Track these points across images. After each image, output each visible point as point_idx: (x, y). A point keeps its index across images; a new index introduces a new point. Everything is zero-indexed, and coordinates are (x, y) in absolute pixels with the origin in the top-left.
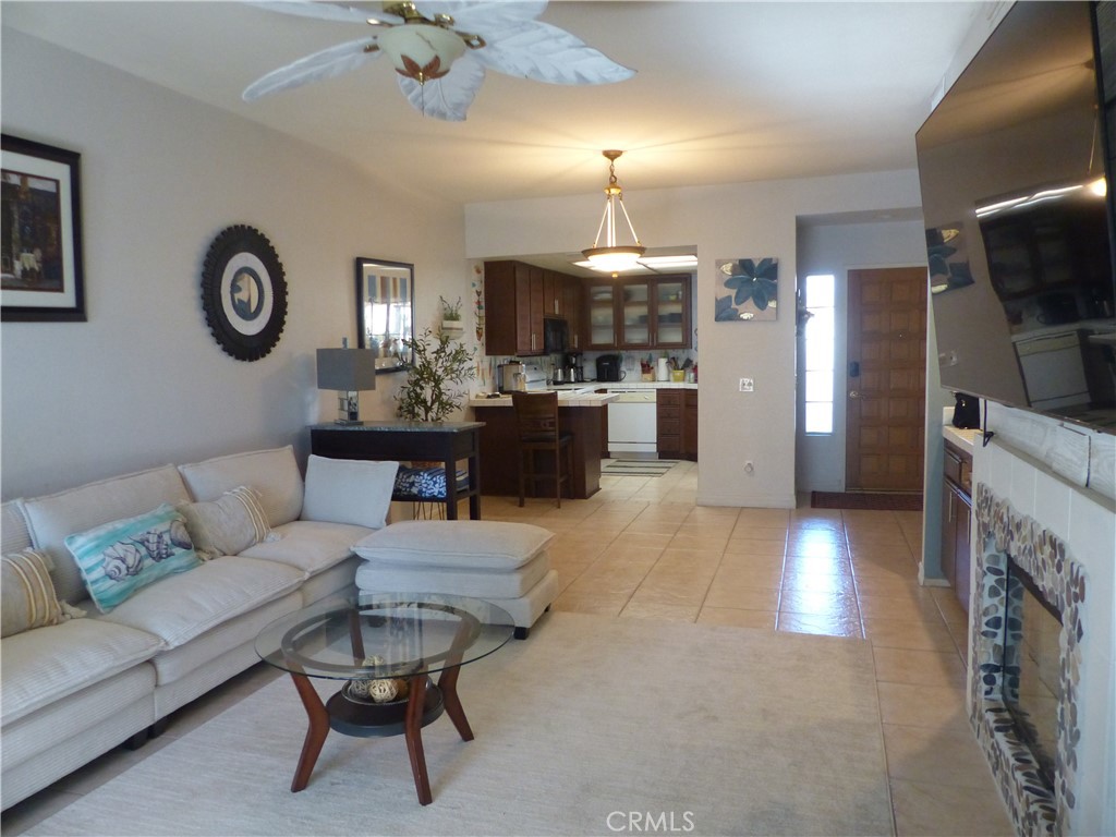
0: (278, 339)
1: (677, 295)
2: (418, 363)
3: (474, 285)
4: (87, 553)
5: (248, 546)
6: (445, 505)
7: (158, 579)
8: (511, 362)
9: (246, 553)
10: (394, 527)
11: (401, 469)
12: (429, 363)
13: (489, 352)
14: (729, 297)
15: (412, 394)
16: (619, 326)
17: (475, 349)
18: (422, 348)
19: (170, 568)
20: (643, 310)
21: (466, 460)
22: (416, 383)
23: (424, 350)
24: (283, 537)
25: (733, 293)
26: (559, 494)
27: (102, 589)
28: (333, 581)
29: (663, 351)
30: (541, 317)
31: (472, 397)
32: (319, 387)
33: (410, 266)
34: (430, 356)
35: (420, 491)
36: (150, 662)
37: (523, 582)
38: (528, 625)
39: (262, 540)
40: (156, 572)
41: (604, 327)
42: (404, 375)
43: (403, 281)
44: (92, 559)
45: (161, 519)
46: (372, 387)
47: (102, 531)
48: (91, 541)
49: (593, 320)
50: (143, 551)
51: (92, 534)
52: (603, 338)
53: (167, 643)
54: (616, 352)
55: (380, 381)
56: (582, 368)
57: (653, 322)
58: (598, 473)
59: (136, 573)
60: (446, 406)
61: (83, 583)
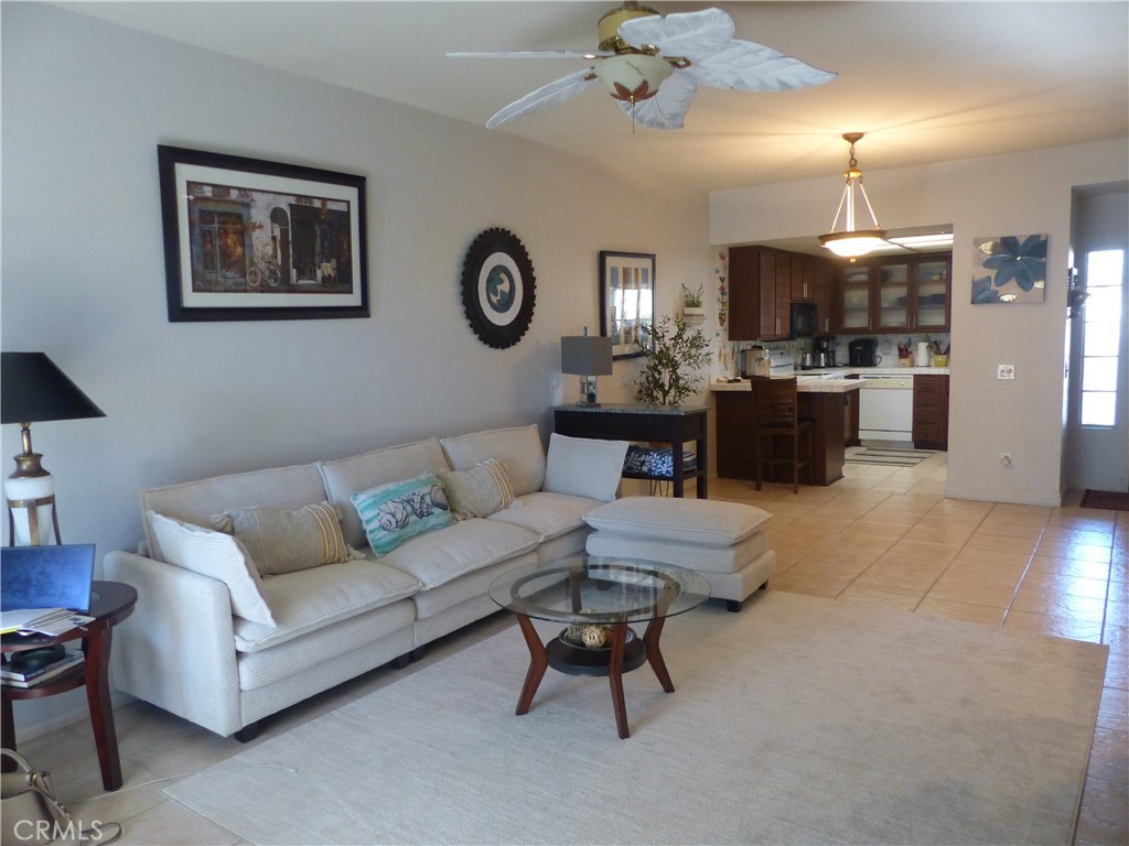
0: (527, 329)
1: (941, 274)
2: (658, 349)
3: (717, 271)
4: (366, 508)
5: (495, 511)
6: (671, 483)
7: (420, 533)
8: (754, 347)
9: (491, 517)
10: (623, 501)
11: (631, 449)
12: (668, 349)
13: (732, 337)
14: (989, 278)
15: (650, 379)
16: (874, 309)
17: (718, 335)
18: (660, 335)
19: (429, 525)
20: (902, 292)
21: (694, 442)
22: (654, 368)
23: (663, 336)
24: (525, 504)
25: (992, 273)
26: (796, 480)
27: (377, 537)
28: (565, 546)
29: (924, 335)
30: (787, 301)
31: (713, 382)
32: (564, 371)
33: (652, 257)
34: (669, 343)
35: (650, 470)
36: (411, 599)
37: (737, 557)
38: (740, 598)
39: (506, 507)
40: (418, 528)
41: (858, 309)
42: (644, 361)
43: (645, 271)
44: (371, 513)
45: (424, 484)
46: (609, 372)
47: (378, 491)
48: (371, 497)
49: (847, 302)
50: (409, 508)
51: (371, 492)
52: (857, 321)
53: (424, 585)
54: (872, 336)
55: (616, 366)
56: (833, 352)
57: (913, 303)
58: (842, 461)
59: (403, 527)
60: (682, 390)
61: (364, 532)
